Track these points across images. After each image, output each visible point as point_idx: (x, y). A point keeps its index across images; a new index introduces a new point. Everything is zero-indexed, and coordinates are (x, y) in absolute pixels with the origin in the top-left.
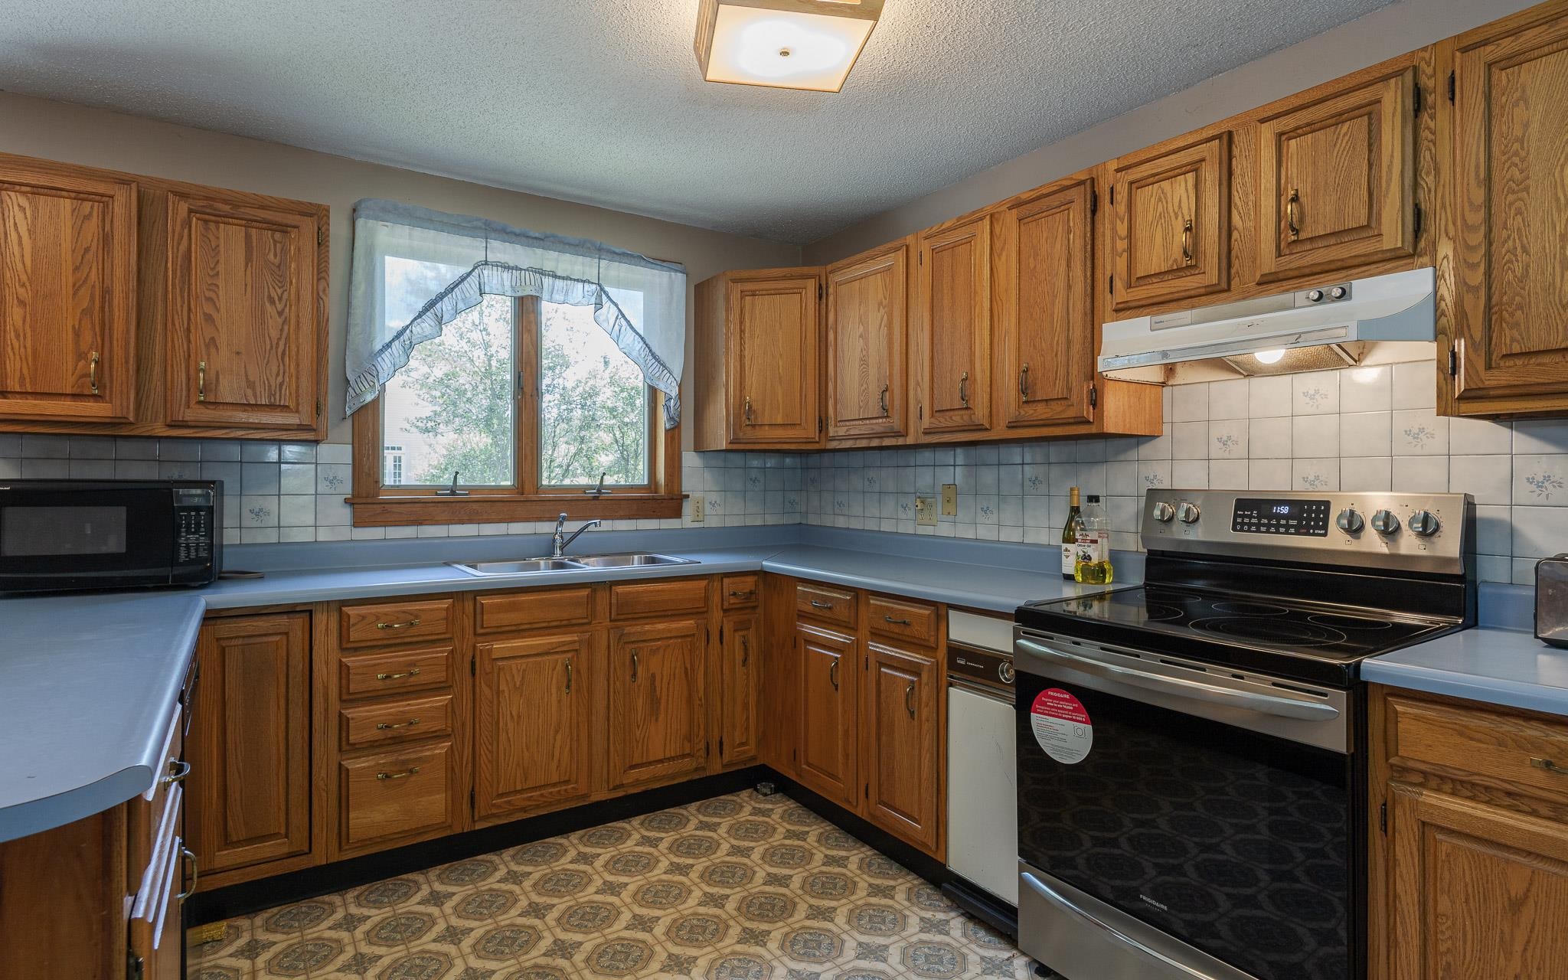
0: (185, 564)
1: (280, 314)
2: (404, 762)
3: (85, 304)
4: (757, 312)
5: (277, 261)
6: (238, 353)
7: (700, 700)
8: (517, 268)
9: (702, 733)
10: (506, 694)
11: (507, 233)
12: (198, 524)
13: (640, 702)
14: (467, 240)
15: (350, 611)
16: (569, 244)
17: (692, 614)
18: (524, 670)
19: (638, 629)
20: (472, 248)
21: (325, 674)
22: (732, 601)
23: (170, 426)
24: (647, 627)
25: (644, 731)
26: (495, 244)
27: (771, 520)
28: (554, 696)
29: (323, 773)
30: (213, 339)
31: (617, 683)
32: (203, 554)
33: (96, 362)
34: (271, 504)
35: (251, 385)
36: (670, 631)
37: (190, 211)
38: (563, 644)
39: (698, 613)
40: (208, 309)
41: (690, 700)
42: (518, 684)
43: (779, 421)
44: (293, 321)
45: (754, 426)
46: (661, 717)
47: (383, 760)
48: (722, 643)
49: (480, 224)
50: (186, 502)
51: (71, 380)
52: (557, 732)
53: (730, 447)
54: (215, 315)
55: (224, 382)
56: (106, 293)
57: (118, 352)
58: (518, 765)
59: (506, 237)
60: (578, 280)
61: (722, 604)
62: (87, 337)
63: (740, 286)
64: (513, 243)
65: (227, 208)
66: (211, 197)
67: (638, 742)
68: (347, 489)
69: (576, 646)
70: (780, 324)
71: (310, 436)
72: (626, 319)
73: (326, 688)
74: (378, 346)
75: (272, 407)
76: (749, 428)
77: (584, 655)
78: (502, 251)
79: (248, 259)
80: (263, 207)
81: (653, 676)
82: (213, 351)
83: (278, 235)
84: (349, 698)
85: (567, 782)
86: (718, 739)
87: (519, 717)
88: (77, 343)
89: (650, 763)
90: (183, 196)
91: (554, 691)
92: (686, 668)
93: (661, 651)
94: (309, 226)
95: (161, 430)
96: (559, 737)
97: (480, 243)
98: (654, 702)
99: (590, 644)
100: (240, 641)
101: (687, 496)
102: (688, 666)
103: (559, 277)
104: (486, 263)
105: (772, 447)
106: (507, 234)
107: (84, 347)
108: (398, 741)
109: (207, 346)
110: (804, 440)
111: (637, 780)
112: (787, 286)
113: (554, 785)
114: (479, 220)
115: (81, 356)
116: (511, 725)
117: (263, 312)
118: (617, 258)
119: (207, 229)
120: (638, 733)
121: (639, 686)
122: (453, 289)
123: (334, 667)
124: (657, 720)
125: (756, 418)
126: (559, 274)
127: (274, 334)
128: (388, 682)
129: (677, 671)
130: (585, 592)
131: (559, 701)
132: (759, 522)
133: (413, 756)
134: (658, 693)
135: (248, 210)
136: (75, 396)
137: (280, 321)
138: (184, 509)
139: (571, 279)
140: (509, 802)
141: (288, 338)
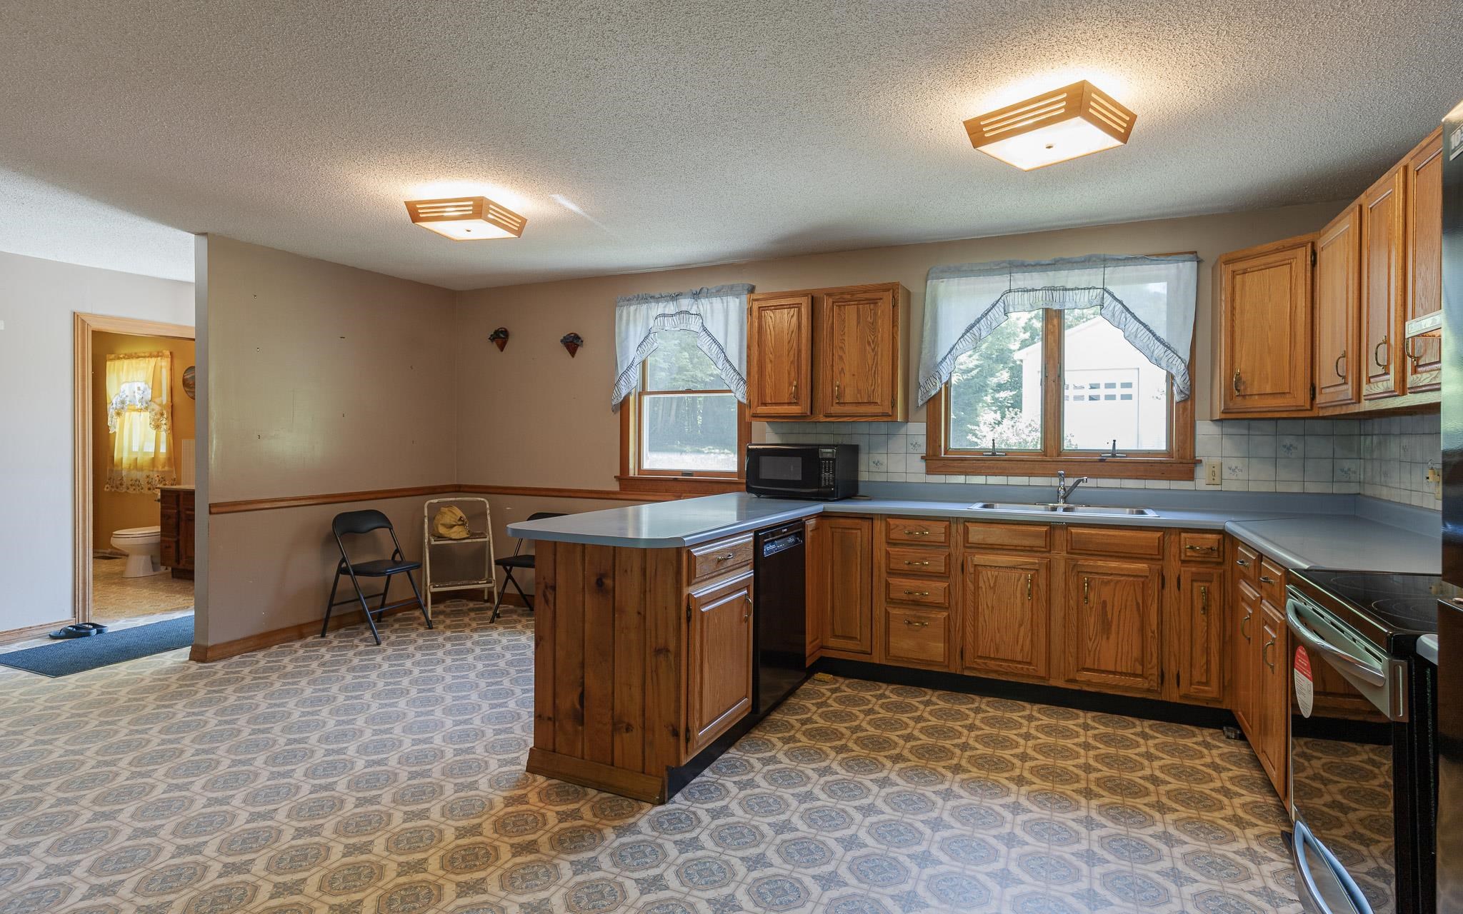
0: (824, 487)
1: (873, 350)
2: (919, 617)
3: (791, 359)
4: (1247, 289)
5: (871, 321)
6: (854, 375)
7: (1153, 632)
8: (1033, 290)
9: (1155, 661)
10: (984, 590)
11: (1026, 266)
12: (829, 467)
13: (1092, 620)
14: (997, 278)
15: (891, 521)
16: (1077, 262)
17: (1147, 559)
18: (997, 577)
19: (1091, 563)
20: (999, 283)
21: (879, 555)
22: (1188, 554)
23: (826, 416)
24: (1100, 563)
25: (1096, 643)
26: (1018, 276)
27: (1312, 488)
28: (1018, 598)
29: (879, 612)
30: (842, 369)
31: (1071, 602)
32: (832, 483)
33: (796, 386)
34: (883, 458)
35: (859, 391)
36: (1122, 569)
37: (833, 302)
38: (1027, 563)
39: (1152, 559)
40: (841, 353)
41: (1142, 629)
42: (992, 585)
43: (1268, 390)
44: (879, 353)
45: (1244, 396)
46: (1113, 636)
47: (908, 612)
48: (1179, 589)
49: (1004, 265)
50: (825, 456)
51: (787, 396)
52: (1020, 625)
53: (1223, 416)
54: (844, 356)
55: (848, 391)
56: (799, 351)
57: (804, 381)
58: (992, 640)
59: (1025, 269)
60: (1084, 289)
61: (1180, 556)
62: (793, 374)
63: (1231, 267)
64: (1031, 272)
65: (849, 297)
66: (842, 292)
67: (1090, 652)
68: (923, 450)
69: (1036, 567)
70: (1270, 297)
71: (889, 419)
72: (1130, 312)
73: (879, 563)
74: (939, 359)
75: (869, 403)
76: (1240, 398)
77: (1043, 572)
78: (1021, 280)
79: (858, 323)
80: (865, 292)
81: (1104, 602)
82: (842, 375)
83: (872, 306)
84: (892, 573)
85: (1030, 663)
86: (1175, 673)
87: (993, 607)
88: (789, 378)
89: (1103, 672)
90: (829, 295)
91: (1018, 595)
92: (1138, 604)
93: (1112, 584)
94: (888, 297)
95: (822, 419)
96: (1022, 629)
97: (1006, 277)
98: (1106, 626)
99: (1049, 568)
100: (840, 530)
101: (1200, 461)
102: (1141, 602)
103: (1069, 290)
104: (1010, 291)
105: (1263, 415)
106: (1024, 267)
107: (792, 379)
108: (917, 603)
109: (840, 373)
110: (1294, 408)
111: (1089, 681)
112: (1277, 259)
113: (1019, 662)
114: (1004, 262)
115: (790, 384)
116: (986, 612)
117: (865, 350)
118: (1121, 263)
119: (840, 310)
120: (1090, 644)
121: (1091, 608)
122: (986, 314)
123: (883, 553)
124: (1108, 638)
125: (1245, 389)
126: (1068, 287)
127: (870, 362)
128: (910, 566)
129: (1128, 603)
130: (1044, 529)
131: (1023, 604)
132: (1296, 488)
133: (924, 615)
134: (1109, 616)
135: (858, 296)
136: (789, 404)
137: (873, 354)
138: (823, 459)
139: (1078, 289)
140: (985, 664)
141: (877, 363)
